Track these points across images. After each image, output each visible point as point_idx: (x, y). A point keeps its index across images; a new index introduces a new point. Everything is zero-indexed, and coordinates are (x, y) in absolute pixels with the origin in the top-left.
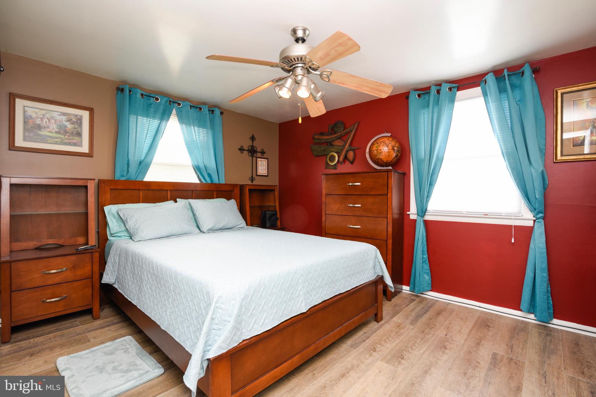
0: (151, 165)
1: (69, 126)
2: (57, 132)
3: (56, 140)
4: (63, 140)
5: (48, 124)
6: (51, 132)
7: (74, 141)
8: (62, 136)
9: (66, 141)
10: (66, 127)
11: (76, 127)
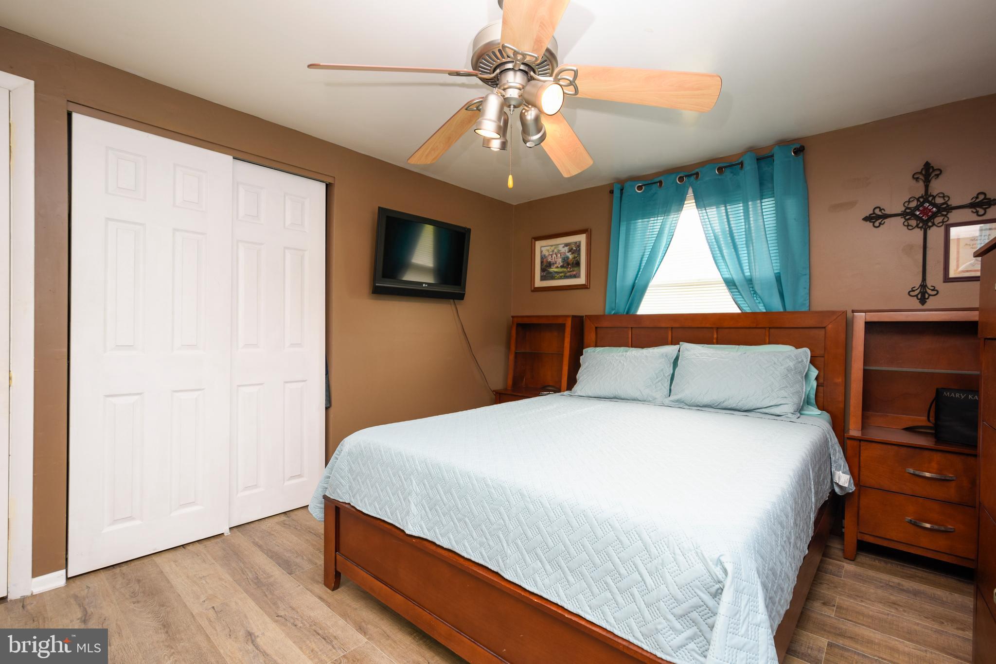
0: (648, 288)
1: (570, 256)
2: (562, 267)
3: (561, 275)
4: (566, 274)
5: (556, 260)
6: (557, 267)
7: (574, 273)
8: (565, 270)
9: (568, 274)
10: (568, 258)
11: (576, 256)
